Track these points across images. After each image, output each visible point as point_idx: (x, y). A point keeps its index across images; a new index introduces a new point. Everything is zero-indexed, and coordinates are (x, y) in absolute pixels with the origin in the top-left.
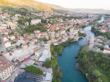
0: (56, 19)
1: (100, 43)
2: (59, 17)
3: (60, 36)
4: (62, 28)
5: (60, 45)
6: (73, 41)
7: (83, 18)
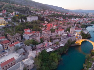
0: (56, 17)
7: (84, 17)
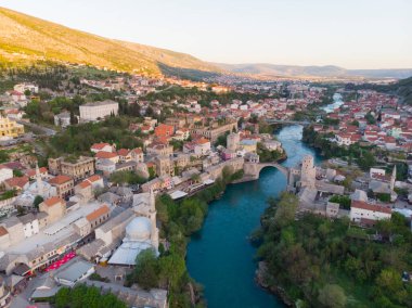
0: (176, 102)
1: (337, 183)
2: (186, 94)
3: (194, 163)
4: (199, 131)
5: (193, 196)
6: (240, 181)
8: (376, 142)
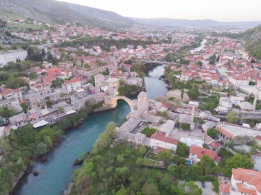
0: (83, 47)
8: (206, 78)
